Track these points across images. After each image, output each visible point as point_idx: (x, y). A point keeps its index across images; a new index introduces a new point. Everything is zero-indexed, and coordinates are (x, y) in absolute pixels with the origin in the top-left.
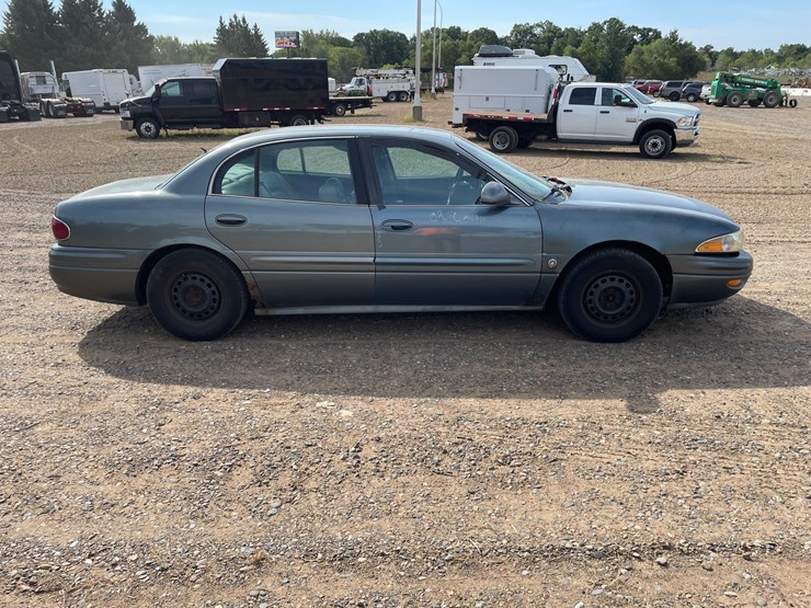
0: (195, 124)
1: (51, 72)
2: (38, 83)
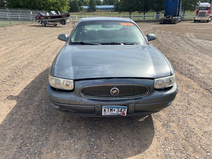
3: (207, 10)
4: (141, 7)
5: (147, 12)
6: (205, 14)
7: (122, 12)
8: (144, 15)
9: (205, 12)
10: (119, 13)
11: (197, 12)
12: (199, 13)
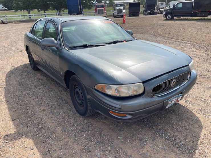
0: (183, 16)
1: (165, 2)
2: (161, 5)
3: (103, 8)
4: (39, 5)
5: (47, 10)
6: (102, 12)
7: (18, 10)
8: (45, 13)
9: (102, 9)
10: (15, 12)
11: (96, 10)
12: (97, 10)
